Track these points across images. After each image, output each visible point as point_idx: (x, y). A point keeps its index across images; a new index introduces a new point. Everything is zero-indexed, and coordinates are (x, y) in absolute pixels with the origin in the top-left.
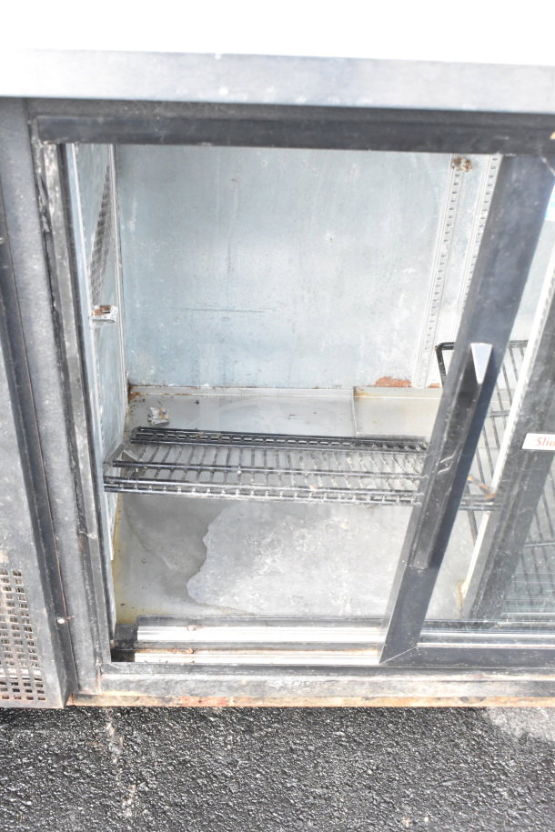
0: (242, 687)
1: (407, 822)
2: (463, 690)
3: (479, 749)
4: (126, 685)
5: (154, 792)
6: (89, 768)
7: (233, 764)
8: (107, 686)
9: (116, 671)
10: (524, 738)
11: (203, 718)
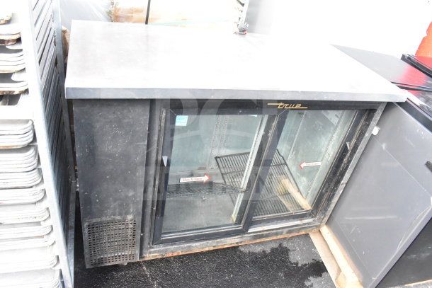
0: (185, 248)
1: (227, 278)
2: (238, 240)
3: (239, 257)
4: (155, 252)
5: (161, 282)
6: (142, 279)
7: (180, 271)
8: (150, 253)
9: (153, 248)
10: (249, 253)
11: (169, 261)
